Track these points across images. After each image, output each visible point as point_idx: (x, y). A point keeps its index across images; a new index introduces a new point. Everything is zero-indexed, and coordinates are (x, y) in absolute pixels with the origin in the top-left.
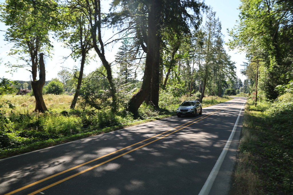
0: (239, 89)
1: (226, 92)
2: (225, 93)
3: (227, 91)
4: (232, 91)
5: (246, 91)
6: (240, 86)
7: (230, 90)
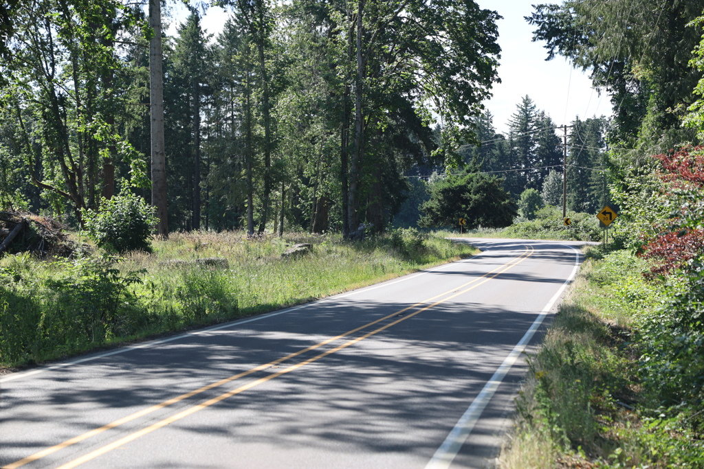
0: (538, 185)
1: (433, 204)
2: (430, 210)
3: (445, 191)
4: (477, 197)
5: (582, 197)
6: (545, 163)
7: (463, 189)
